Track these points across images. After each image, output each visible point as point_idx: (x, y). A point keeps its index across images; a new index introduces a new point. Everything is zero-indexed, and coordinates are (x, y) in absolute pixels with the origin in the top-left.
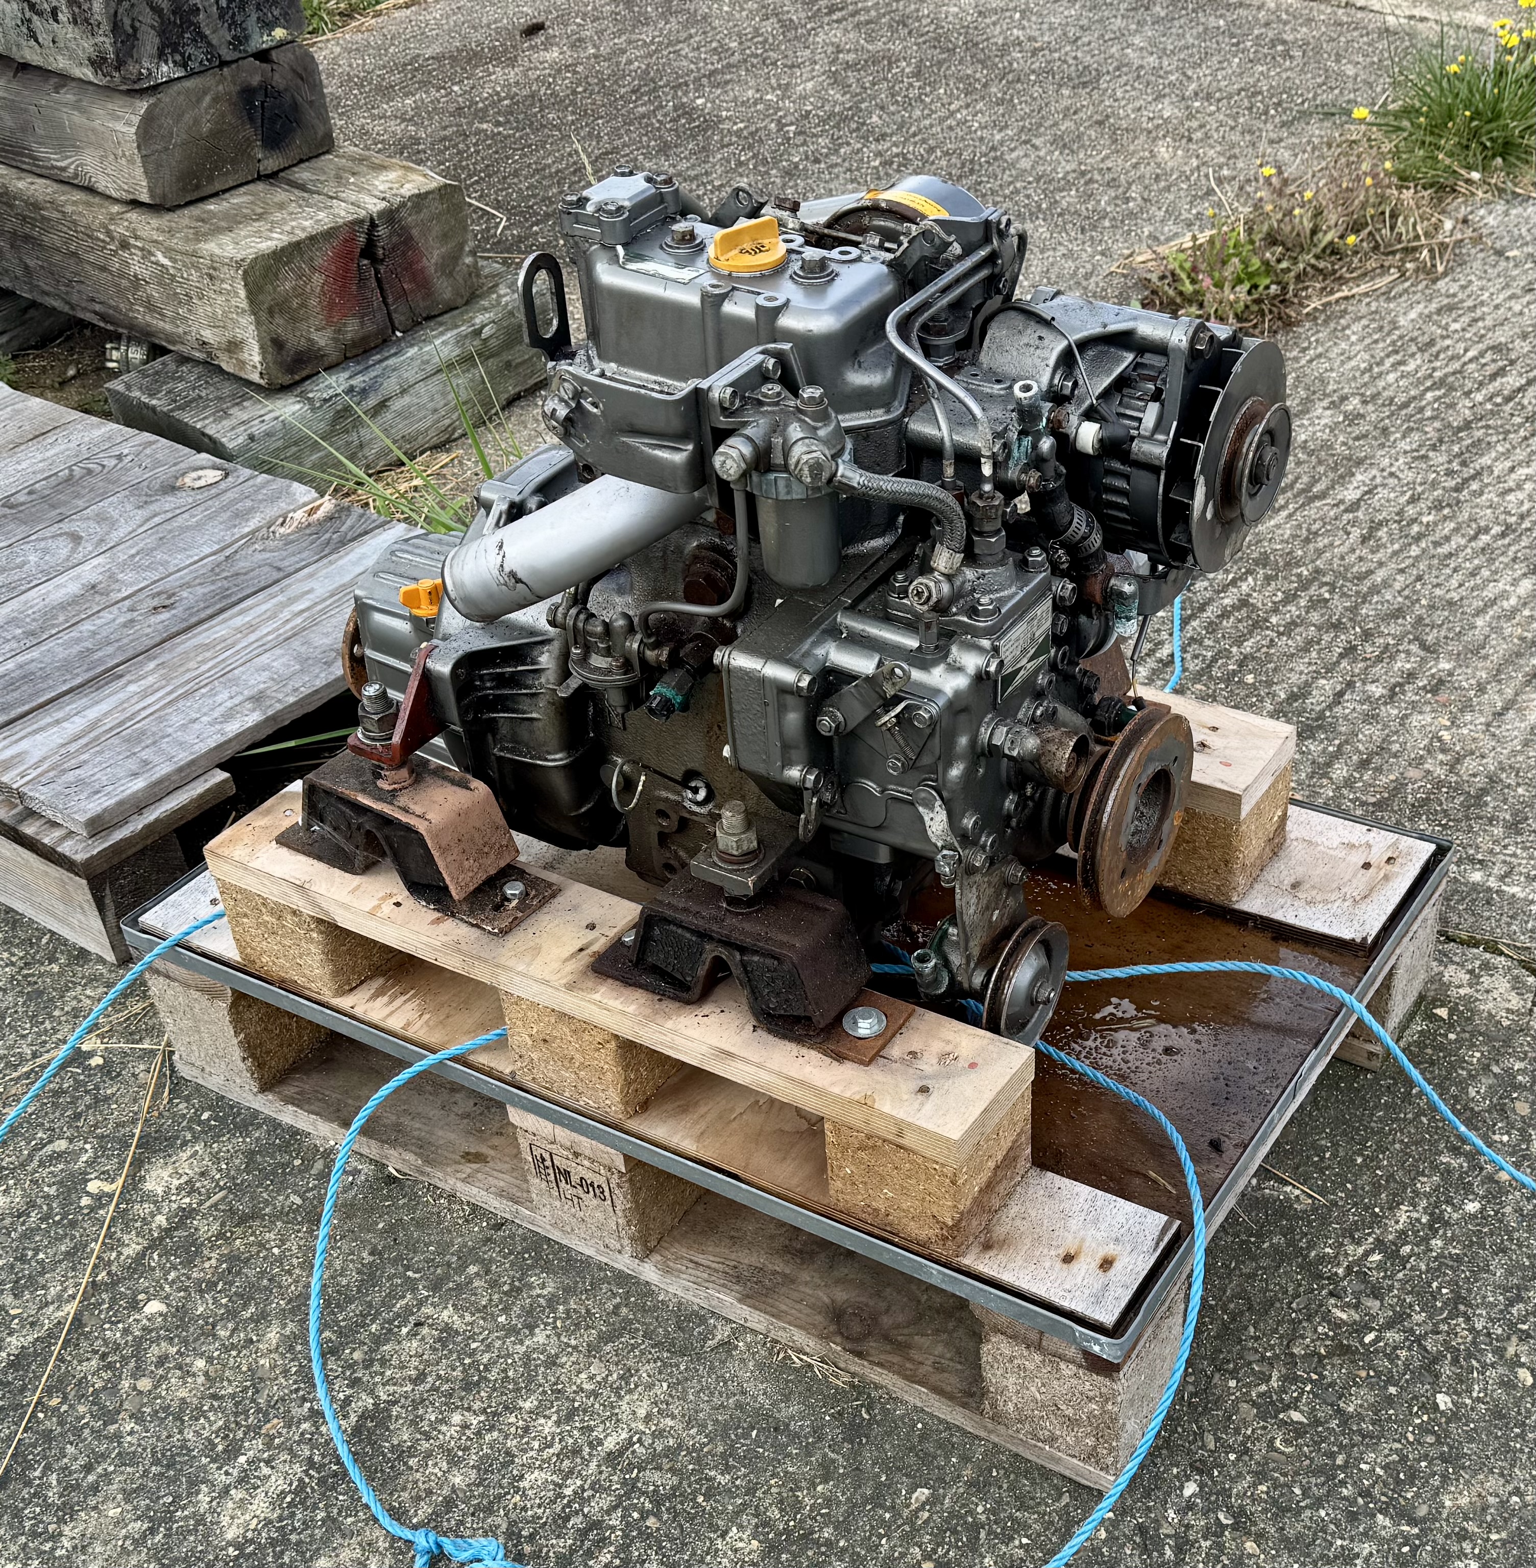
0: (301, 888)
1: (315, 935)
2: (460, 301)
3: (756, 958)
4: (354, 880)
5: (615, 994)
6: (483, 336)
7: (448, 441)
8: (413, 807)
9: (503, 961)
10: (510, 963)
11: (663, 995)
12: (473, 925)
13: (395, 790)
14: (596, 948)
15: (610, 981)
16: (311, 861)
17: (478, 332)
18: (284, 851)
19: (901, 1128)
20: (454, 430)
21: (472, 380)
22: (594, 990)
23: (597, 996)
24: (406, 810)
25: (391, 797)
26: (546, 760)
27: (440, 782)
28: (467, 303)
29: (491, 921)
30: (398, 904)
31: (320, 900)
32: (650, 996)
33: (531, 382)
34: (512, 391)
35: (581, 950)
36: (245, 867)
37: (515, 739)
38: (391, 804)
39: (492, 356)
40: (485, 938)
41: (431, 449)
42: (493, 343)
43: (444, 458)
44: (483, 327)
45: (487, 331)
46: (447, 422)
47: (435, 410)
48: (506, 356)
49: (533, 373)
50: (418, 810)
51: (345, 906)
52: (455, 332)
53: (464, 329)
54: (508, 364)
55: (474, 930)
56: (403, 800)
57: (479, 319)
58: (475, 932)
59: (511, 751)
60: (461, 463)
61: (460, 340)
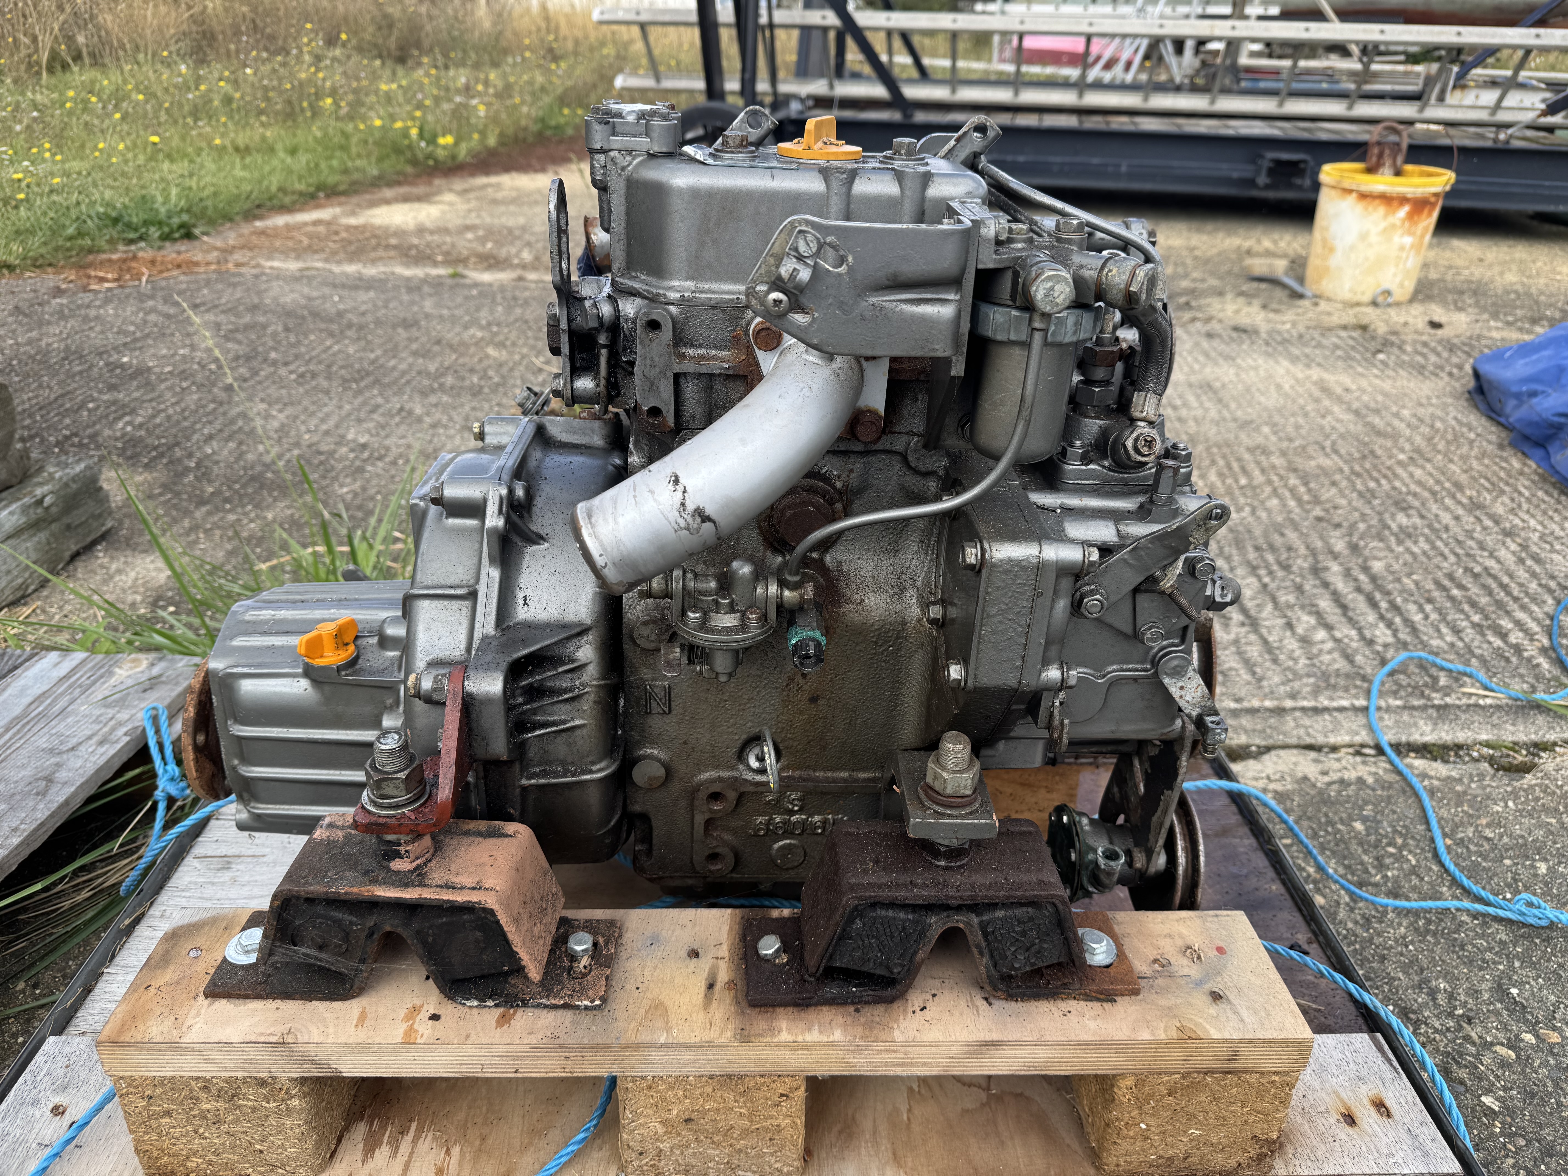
0: (281, 1045)
1: (296, 1102)
2: (14, 481)
3: (1000, 914)
4: (352, 1008)
5: (801, 1025)
6: (45, 504)
7: (23, 597)
8: (457, 880)
9: (631, 1037)
10: (645, 1037)
11: (857, 1003)
12: (555, 1007)
13: (418, 867)
14: (723, 975)
15: (780, 1011)
16: (271, 1004)
17: (40, 502)
18: (223, 1006)
19: (1234, 1048)
20: (27, 587)
21: (39, 543)
22: (771, 1030)
23: (785, 1036)
24: (449, 887)
25: (418, 877)
26: (591, 772)
27: (467, 840)
28: (21, 482)
29: (582, 992)
30: (435, 1017)
31: (312, 1050)
32: (842, 1009)
33: (89, 539)
34: (74, 548)
35: (711, 986)
36: (175, 1046)
37: (545, 761)
38: (423, 885)
39: (54, 521)
40: (586, 1019)
41: (8, 606)
42: (54, 510)
43: (27, 611)
44: (44, 497)
45: (48, 501)
46: (20, 581)
47: (9, 572)
48: (66, 520)
49: (90, 532)
50: (468, 881)
51: (362, 1047)
52: (19, 504)
53: (27, 500)
54: (68, 527)
55: (561, 1013)
56: (437, 875)
57: (39, 492)
58: (567, 1016)
59: (544, 774)
60: (44, 611)
61: (25, 510)
